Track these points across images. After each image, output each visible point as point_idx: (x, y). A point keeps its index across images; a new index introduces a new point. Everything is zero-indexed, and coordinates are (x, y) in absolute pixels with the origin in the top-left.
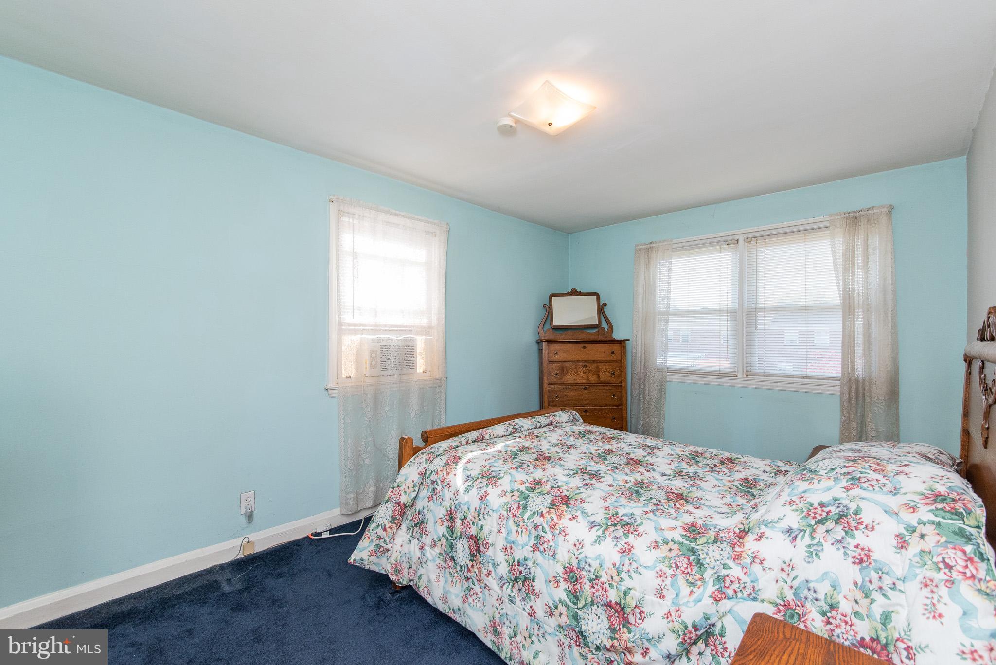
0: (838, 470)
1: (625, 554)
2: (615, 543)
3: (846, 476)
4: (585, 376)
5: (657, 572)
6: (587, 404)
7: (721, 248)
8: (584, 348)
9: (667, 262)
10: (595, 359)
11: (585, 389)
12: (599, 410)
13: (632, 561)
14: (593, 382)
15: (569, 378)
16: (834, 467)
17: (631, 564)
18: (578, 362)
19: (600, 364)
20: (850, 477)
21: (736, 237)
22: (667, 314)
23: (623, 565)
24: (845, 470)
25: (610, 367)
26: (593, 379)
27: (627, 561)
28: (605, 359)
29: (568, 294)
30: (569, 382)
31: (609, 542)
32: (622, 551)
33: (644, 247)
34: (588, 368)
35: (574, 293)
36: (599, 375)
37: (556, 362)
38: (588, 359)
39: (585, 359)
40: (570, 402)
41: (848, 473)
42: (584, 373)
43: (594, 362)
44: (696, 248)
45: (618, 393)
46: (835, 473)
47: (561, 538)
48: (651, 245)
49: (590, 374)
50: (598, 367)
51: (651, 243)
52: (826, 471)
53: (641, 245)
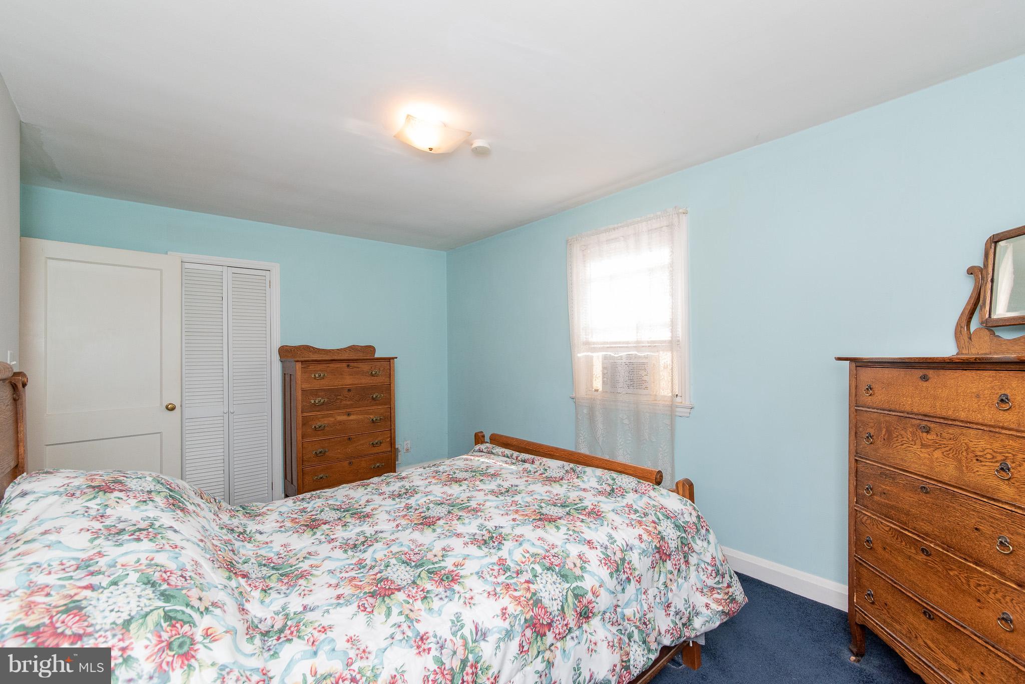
0: (105, 582)
3: (97, 569)
16: (113, 587)
20: (91, 569)
24: (94, 580)
41: (92, 574)
46: (113, 577)
52: (126, 581)
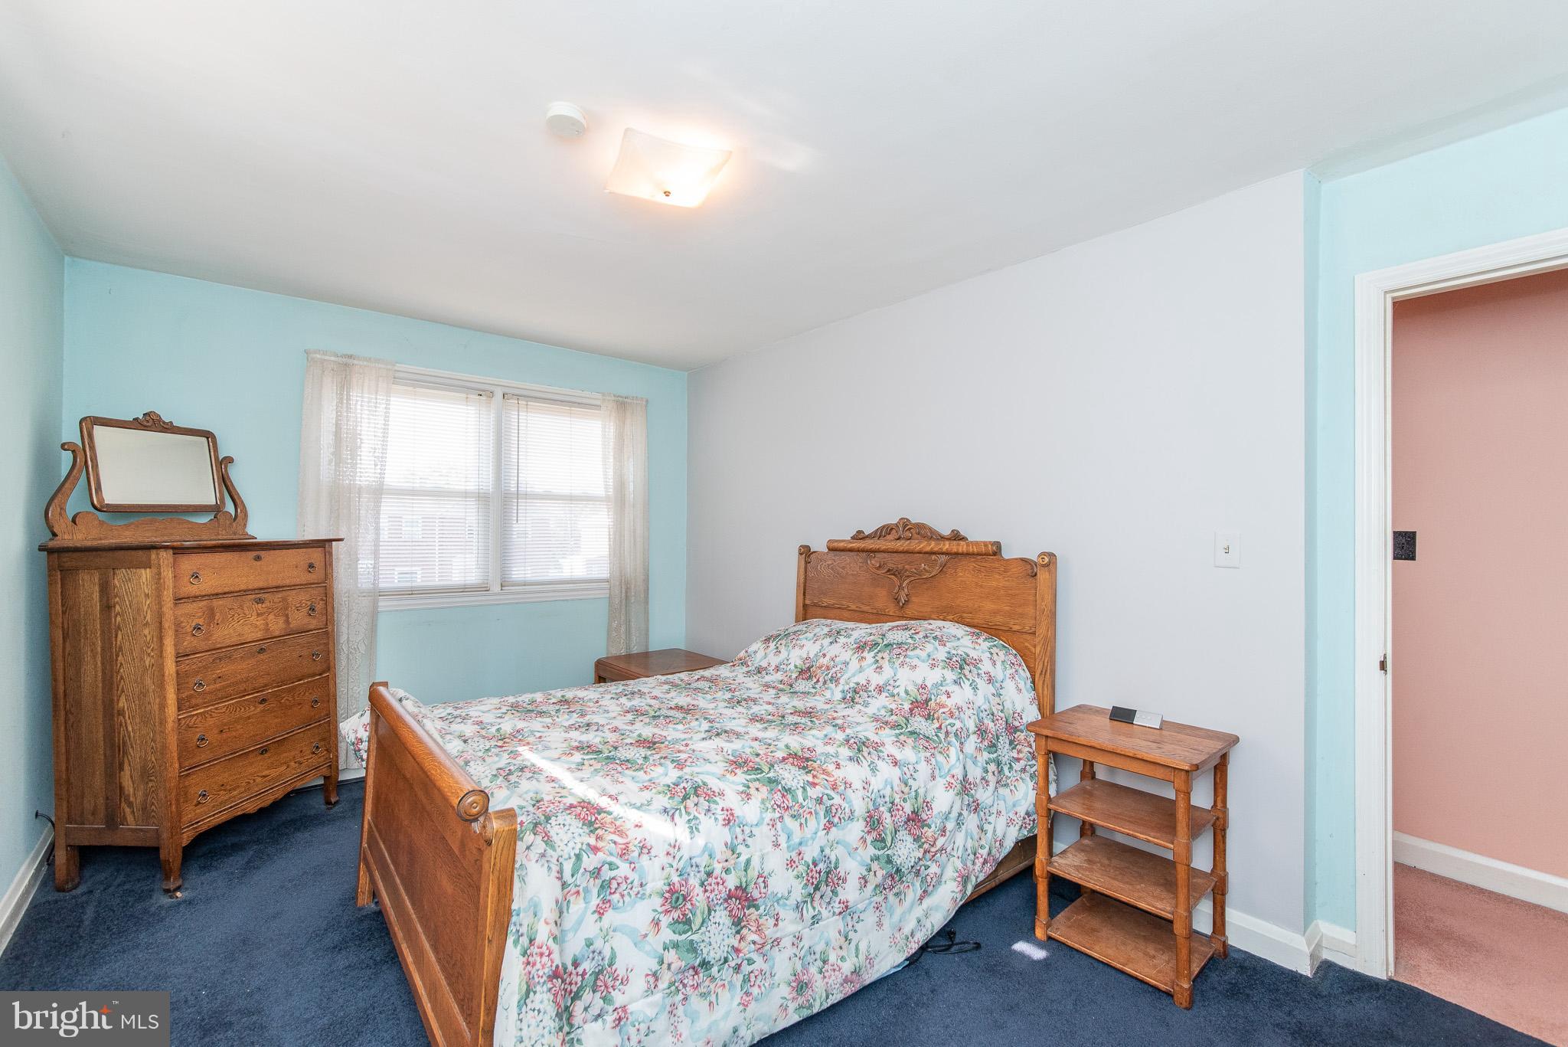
1: (731, 824)
2: (713, 817)
4: (260, 622)
5: (768, 824)
6: (266, 686)
7: (467, 398)
8: (258, 558)
9: (383, 400)
10: (279, 583)
11: (262, 651)
12: (289, 690)
13: (742, 825)
14: (277, 633)
15: (225, 633)
17: (743, 831)
18: (246, 592)
19: (288, 593)
21: (492, 388)
22: (379, 491)
23: (736, 838)
25: (308, 597)
26: (277, 626)
27: (738, 830)
28: (298, 581)
29: (137, 424)
30: (228, 642)
31: (706, 823)
32: (727, 822)
33: (333, 358)
34: (267, 604)
35: (151, 423)
36: (287, 616)
37: (196, 597)
38: (265, 585)
39: (261, 584)
40: (230, 690)
42: (258, 615)
43: (278, 588)
44: (434, 389)
45: (322, 647)
47: (849, 791)
48: (350, 361)
49: (271, 617)
50: (284, 599)
51: (350, 357)
53: (325, 353)
